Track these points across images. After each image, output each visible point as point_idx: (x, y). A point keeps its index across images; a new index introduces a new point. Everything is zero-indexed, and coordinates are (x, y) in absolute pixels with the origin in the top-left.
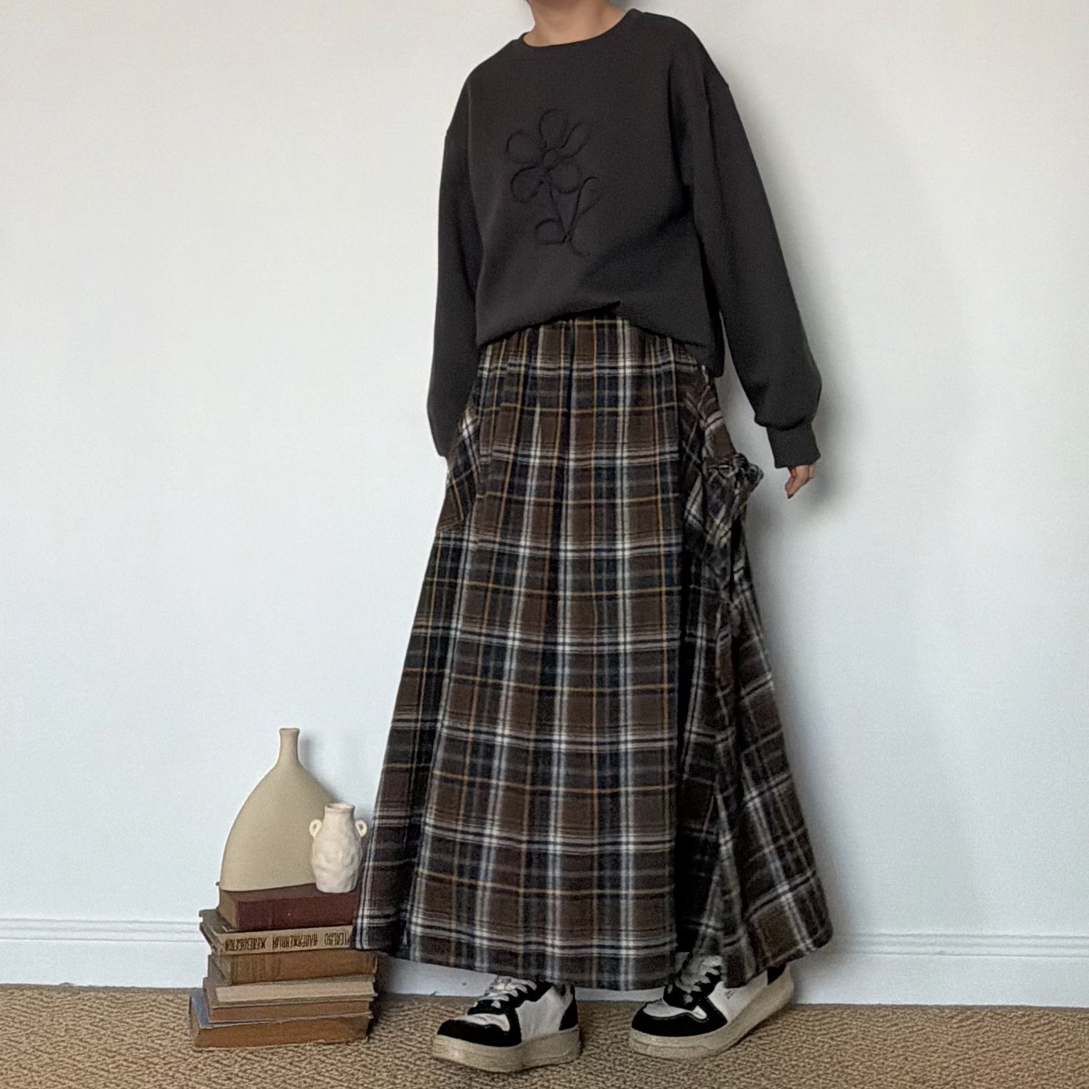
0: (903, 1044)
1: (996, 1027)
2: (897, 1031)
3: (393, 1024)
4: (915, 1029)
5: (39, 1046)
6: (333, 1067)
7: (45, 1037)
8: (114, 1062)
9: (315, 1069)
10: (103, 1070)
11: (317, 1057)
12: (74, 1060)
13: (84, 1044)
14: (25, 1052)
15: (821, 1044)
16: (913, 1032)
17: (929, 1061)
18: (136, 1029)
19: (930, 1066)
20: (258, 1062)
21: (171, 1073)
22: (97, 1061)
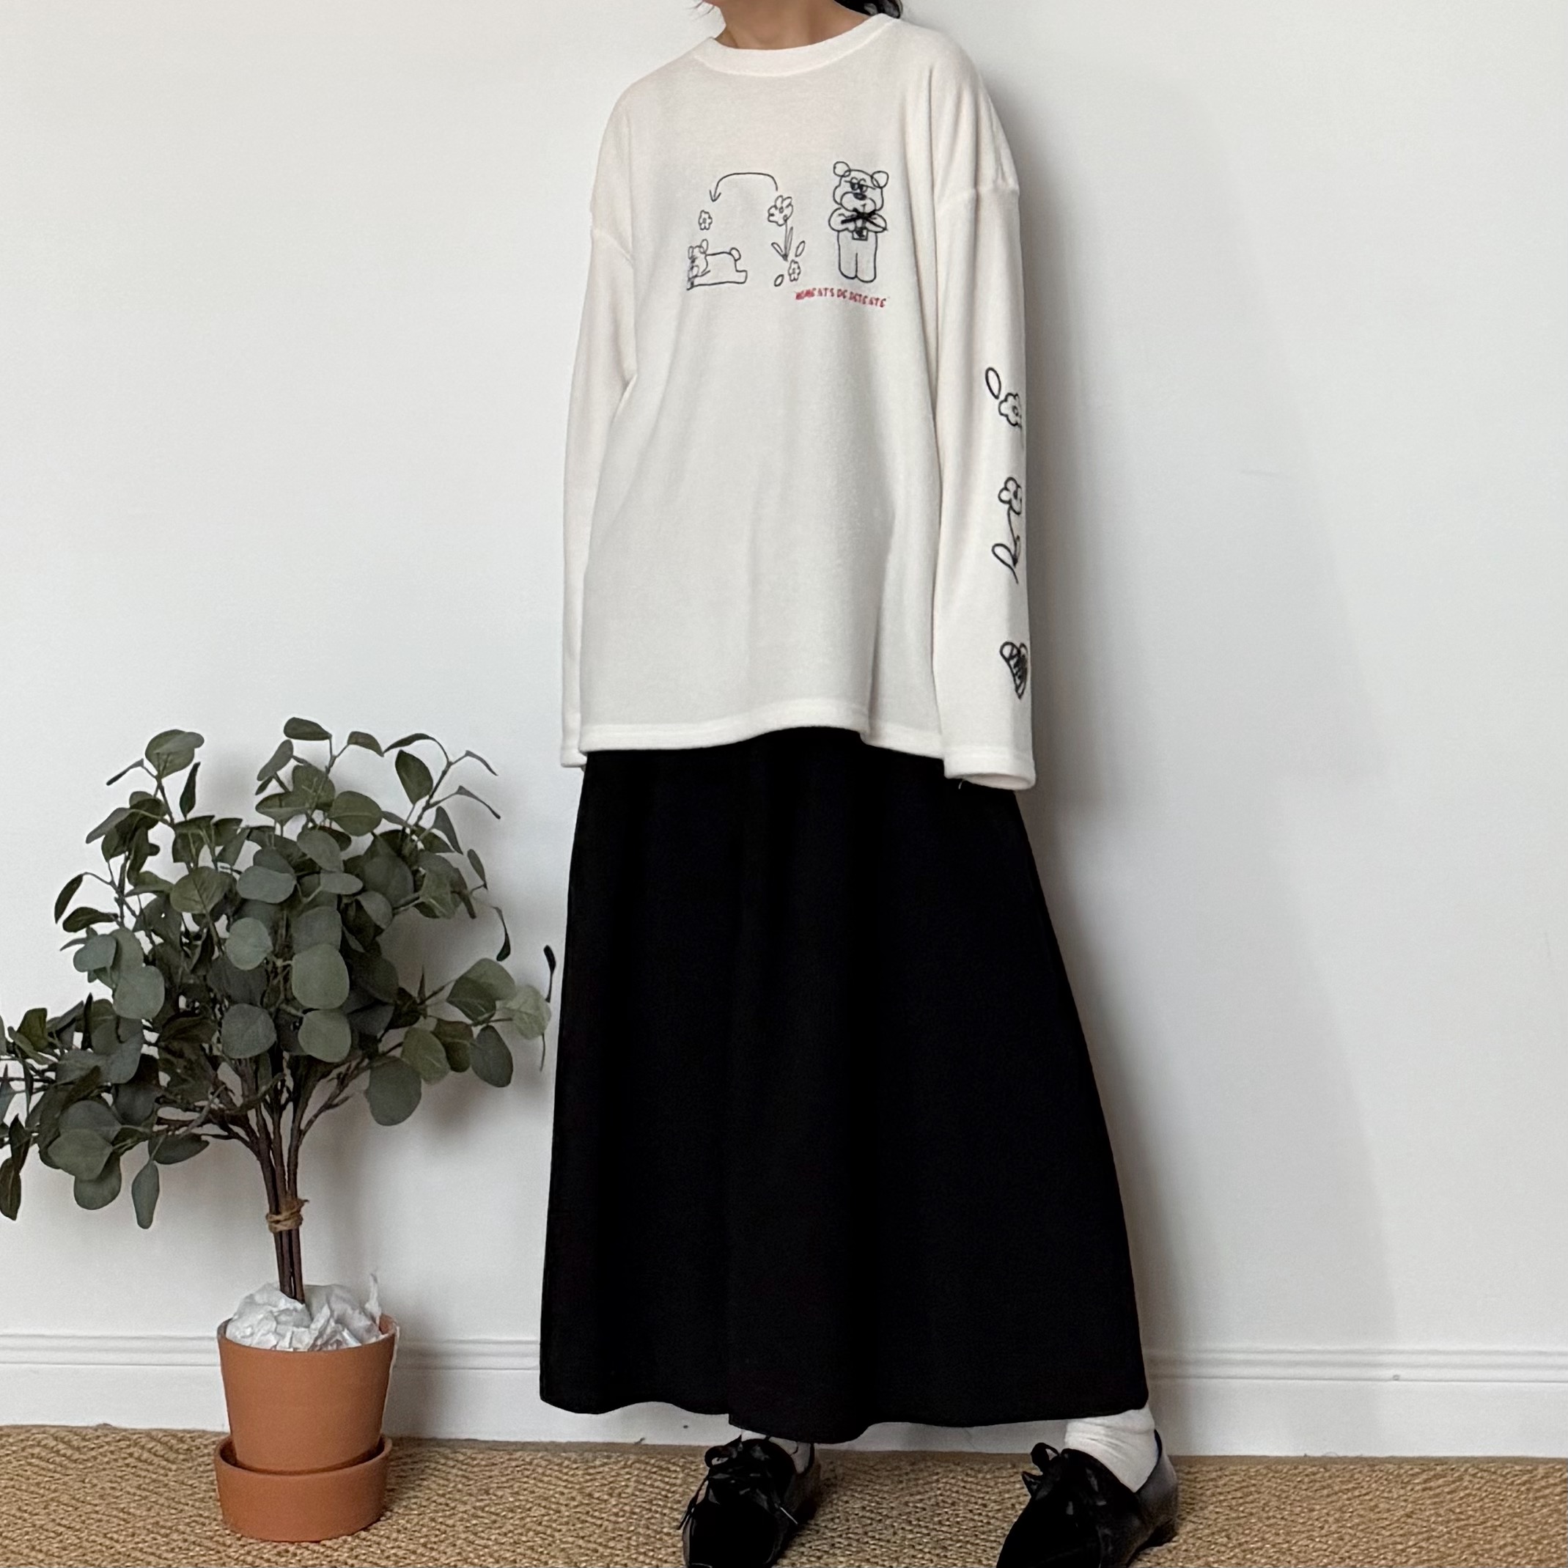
0: (1337, 1516)
1: (1479, 1489)
2: (1328, 1496)
3: (577, 1487)
4: (1357, 1493)
5: (62, 1519)
6: (486, 1550)
7: (72, 1506)
8: (168, 1543)
9: (459, 1554)
10: (153, 1554)
11: (463, 1536)
12: (111, 1539)
13: (126, 1516)
14: (41, 1527)
15: (1216, 1516)
16: (1355, 1497)
17: (1377, 1541)
18: (201, 1496)
19: (1377, 1549)
20: (379, 1544)
21: (249, 1559)
22: (146, 1542)
